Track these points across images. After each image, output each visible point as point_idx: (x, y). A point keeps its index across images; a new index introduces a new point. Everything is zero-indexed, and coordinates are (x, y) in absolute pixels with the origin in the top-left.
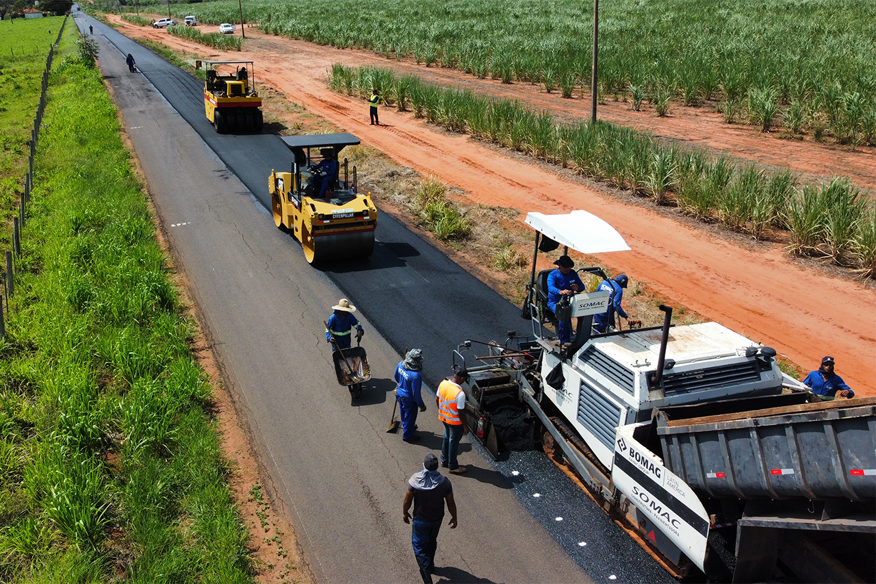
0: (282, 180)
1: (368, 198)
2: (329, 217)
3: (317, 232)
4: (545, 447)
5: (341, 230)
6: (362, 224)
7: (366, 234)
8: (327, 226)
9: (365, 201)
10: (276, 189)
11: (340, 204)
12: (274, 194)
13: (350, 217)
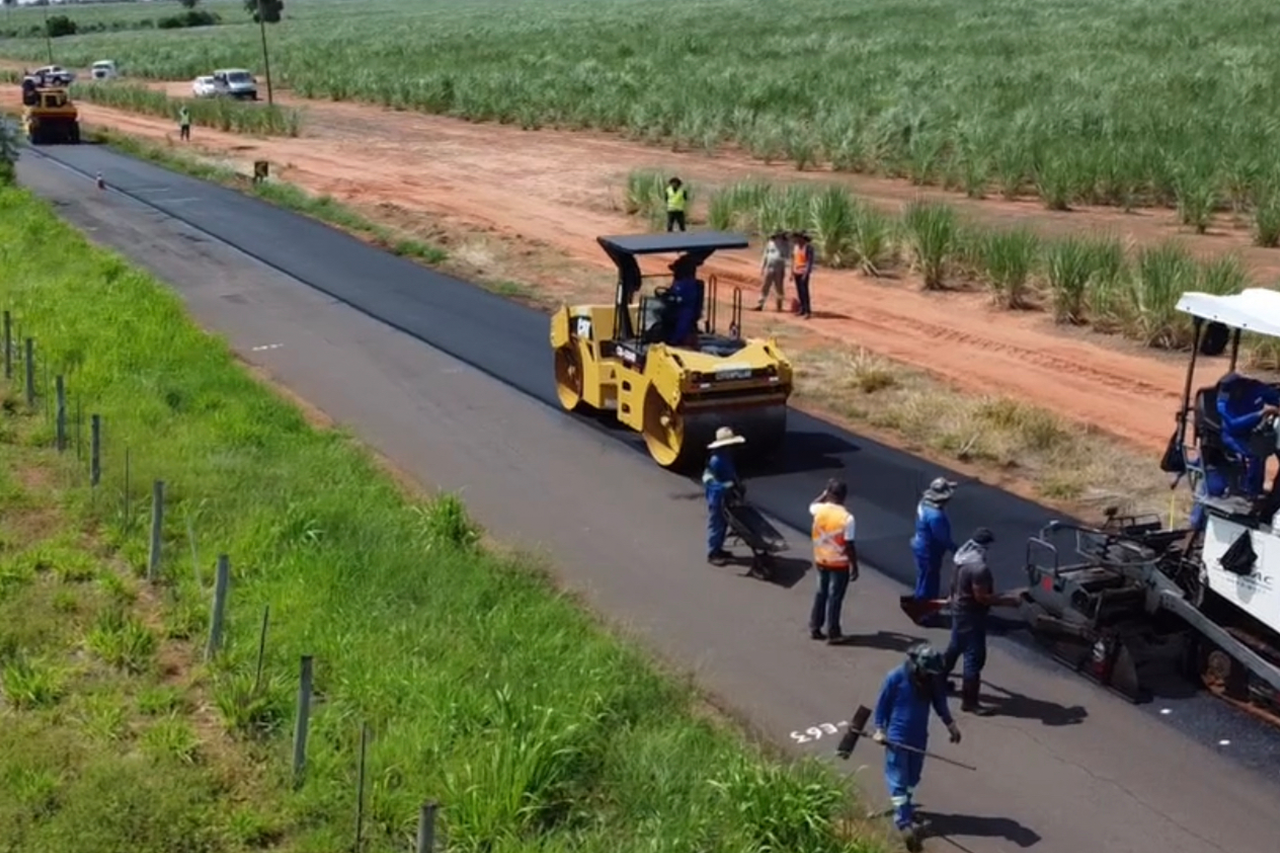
0: (587, 318)
1: (771, 345)
2: (710, 377)
3: (687, 404)
4: (1207, 679)
5: (728, 401)
6: (766, 390)
7: (771, 411)
8: (706, 395)
9: (766, 349)
10: (572, 339)
11: (724, 355)
12: (564, 349)
13: (746, 379)
